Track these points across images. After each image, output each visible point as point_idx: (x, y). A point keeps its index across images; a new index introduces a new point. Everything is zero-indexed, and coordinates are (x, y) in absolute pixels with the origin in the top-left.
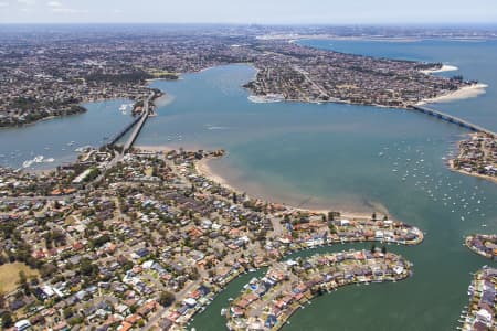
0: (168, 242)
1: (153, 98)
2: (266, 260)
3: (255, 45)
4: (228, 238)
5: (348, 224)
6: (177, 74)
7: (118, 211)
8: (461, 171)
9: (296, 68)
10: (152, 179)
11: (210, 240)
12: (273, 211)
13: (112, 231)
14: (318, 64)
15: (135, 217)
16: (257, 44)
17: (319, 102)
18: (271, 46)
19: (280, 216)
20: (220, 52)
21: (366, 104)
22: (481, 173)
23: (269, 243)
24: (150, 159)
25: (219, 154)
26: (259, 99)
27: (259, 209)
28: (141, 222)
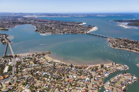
0: (65, 87)
1: (6, 37)
2: (100, 84)
3: (25, 19)
4: (82, 80)
5: (109, 67)
6: (7, 29)
7: (35, 80)
8: (116, 48)
9: (46, 25)
10: (36, 65)
11: (77, 82)
12: (85, 68)
13: (41, 88)
14: (51, 23)
15: (44, 80)
16: (26, 19)
17: (63, 34)
18: (31, 19)
19: (89, 69)
20: (16, 21)
21: (75, 33)
22: (120, 48)
23: (95, 78)
24: (28, 58)
25: (50, 53)
26: (44, 35)
27: (81, 68)
28: (48, 82)
